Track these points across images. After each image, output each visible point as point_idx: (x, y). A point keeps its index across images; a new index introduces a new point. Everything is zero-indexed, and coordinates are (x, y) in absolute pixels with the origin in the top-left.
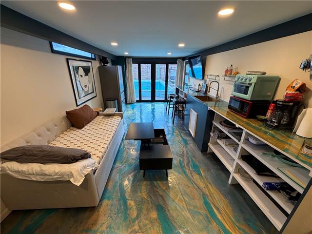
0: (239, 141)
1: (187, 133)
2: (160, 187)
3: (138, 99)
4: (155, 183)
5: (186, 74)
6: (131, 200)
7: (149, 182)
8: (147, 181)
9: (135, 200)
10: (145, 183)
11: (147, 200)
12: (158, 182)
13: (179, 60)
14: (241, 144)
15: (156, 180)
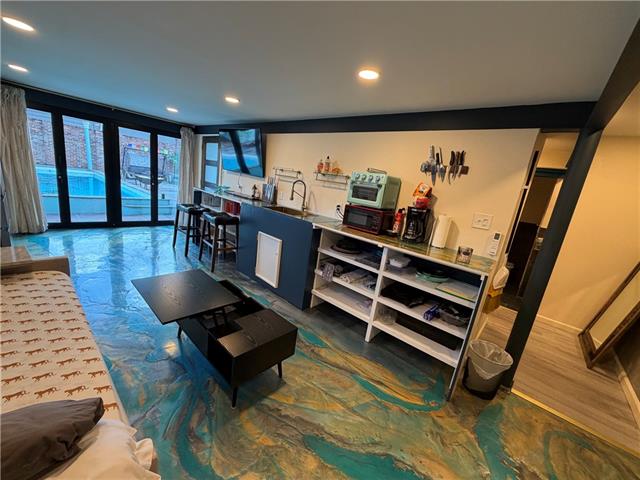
0: (378, 269)
1: (254, 284)
2: (281, 404)
3: (58, 220)
4: (266, 402)
5: (206, 162)
6: (244, 473)
7: (253, 410)
8: (247, 408)
9: (251, 468)
10: (245, 416)
11: (277, 446)
12: (272, 397)
13: (186, 129)
14: (382, 273)
15: (265, 397)
